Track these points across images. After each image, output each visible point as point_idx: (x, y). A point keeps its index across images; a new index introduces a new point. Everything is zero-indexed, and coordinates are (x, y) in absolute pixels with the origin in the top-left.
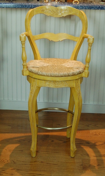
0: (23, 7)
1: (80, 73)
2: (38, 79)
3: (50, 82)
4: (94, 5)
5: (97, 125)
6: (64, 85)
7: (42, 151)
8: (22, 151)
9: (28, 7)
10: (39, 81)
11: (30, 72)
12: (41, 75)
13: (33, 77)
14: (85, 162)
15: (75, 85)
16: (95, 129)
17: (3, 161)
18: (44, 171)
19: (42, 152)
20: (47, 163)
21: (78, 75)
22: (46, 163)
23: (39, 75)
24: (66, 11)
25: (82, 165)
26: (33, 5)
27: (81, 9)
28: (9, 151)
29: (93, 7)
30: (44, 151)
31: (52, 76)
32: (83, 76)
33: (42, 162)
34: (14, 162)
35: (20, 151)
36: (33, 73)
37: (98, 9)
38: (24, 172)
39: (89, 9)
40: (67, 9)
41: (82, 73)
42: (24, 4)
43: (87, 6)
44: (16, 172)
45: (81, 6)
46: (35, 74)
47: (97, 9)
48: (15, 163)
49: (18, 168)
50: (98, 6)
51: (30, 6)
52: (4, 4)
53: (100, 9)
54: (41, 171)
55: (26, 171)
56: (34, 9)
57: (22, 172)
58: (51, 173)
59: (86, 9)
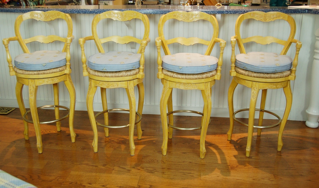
1: (213, 76)
2: (169, 81)
3: (180, 84)
4: (239, 10)
5: (241, 129)
6: (193, 88)
10: (170, 82)
11: (166, 75)
12: (176, 78)
13: (169, 80)
14: (232, 163)
15: (204, 88)
16: (240, 133)
17: (153, 161)
18: (194, 170)
19: (189, 154)
20: (196, 164)
21: (211, 78)
22: (194, 163)
23: (174, 77)
24: (197, 16)
29: (238, 12)
31: (187, 79)
32: (215, 79)
33: (190, 162)
36: (168, 76)
38: (174, 171)
39: (234, 13)
40: (198, 14)
41: (215, 75)
43: (232, 11)
44: (167, 171)
45: (226, 11)
46: (171, 77)
49: (169, 167)
52: (151, 10)
54: (190, 170)
55: (177, 170)
56: (166, 14)
57: (172, 171)
58: (200, 172)
59: (231, 13)
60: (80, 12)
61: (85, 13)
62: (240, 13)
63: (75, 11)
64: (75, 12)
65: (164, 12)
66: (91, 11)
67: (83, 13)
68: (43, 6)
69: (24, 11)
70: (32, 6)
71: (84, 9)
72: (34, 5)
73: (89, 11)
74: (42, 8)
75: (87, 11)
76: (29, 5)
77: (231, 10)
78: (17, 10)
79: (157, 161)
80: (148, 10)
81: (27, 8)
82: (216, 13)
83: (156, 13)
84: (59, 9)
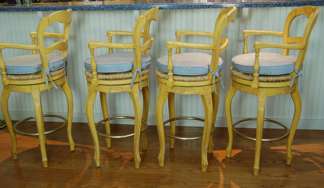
0: (189, 7)
7: (214, 171)
8: (191, 171)
9: (194, 7)
14: (266, 183)
17: (172, 182)
25: (263, 186)
26: (200, 5)
27: (255, 7)
28: (176, 171)
29: (269, 5)
30: (216, 171)
34: (184, 183)
35: (189, 171)
37: (275, 6)
39: (264, 7)
42: (189, 5)
45: (255, 4)
47: (273, 7)
48: (186, 184)
50: (275, 3)
51: (196, 6)
52: (166, 5)
53: (278, 6)
59: (261, 7)
60: (83, 9)
61: (89, 10)
62: (271, 7)
63: (77, 7)
64: (78, 9)
65: (182, 7)
66: (96, 7)
67: (87, 10)
68: (40, 3)
69: (18, 9)
70: (28, 3)
71: (88, 5)
72: (30, 3)
73: (93, 7)
74: (40, 5)
75: (91, 7)
76: (25, 3)
77: (261, 3)
78: (11, 8)
79: (177, 182)
80: (163, 4)
81: (23, 5)
82: (243, 7)
83: (172, 8)
84: (59, 6)
